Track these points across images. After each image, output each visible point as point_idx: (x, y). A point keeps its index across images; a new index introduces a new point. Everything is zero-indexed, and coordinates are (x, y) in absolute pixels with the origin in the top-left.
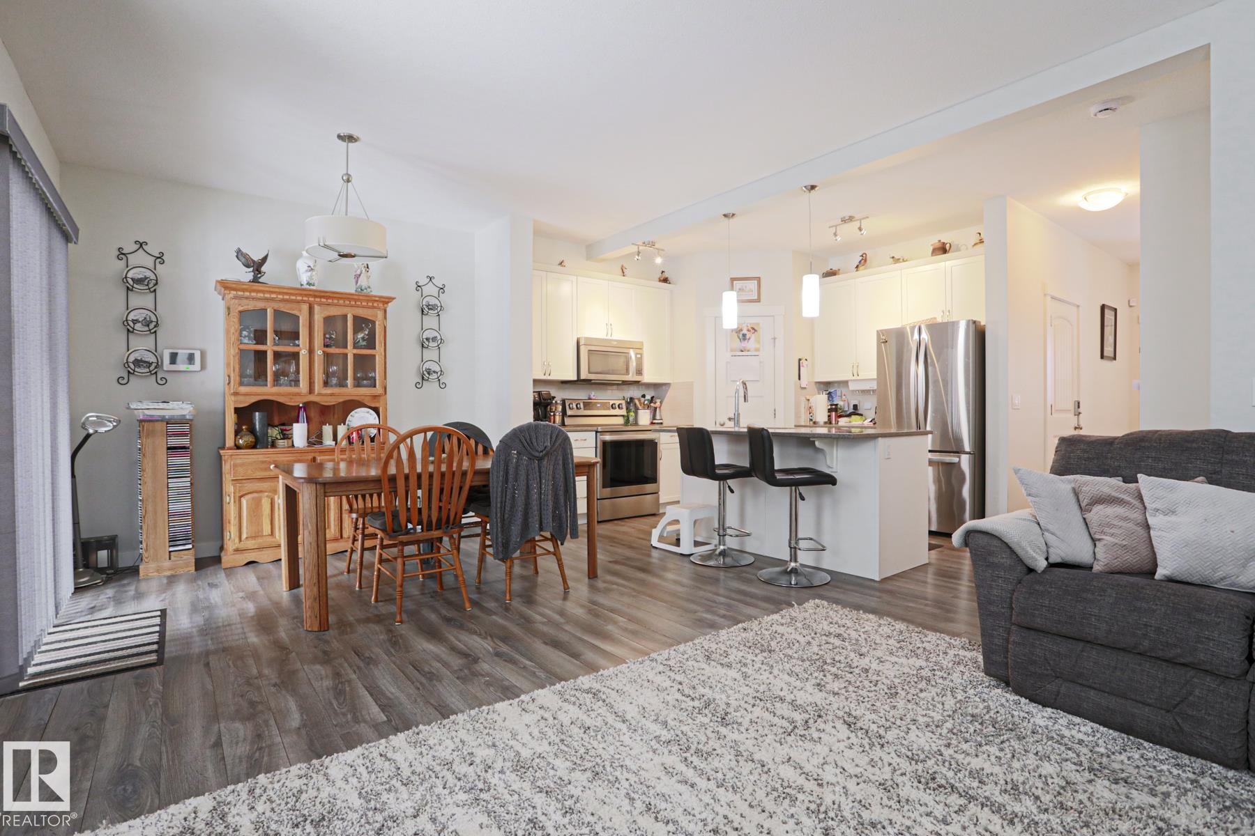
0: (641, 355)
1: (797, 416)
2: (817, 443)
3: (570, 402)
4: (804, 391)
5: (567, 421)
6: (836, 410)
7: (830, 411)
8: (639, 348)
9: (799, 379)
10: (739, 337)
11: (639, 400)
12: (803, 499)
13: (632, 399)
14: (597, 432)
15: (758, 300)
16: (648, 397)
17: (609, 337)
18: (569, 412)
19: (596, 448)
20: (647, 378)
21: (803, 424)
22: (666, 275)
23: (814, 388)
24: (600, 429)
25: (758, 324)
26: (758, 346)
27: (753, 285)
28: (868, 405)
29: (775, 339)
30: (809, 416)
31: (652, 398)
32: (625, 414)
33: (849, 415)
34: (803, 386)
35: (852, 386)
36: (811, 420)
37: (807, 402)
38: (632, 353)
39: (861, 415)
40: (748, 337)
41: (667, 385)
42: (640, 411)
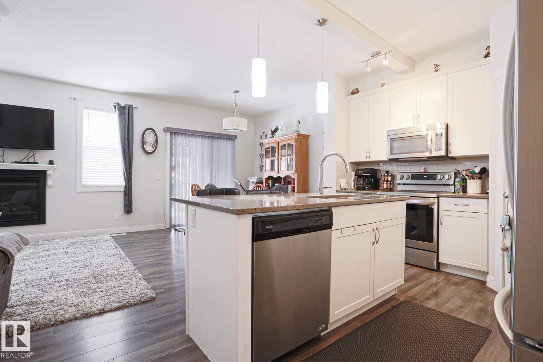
0: (441, 134)
8: (439, 129)
17: (416, 125)
38: (431, 134)
42: (468, 181)
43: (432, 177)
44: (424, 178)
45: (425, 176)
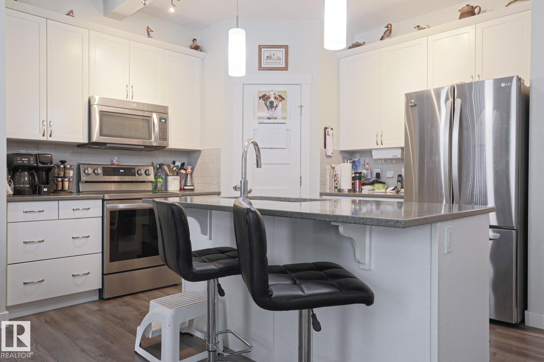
0: (165, 119)
1: (323, 183)
2: (341, 229)
3: (86, 166)
4: (329, 159)
5: (82, 187)
6: (360, 178)
7: (354, 179)
8: (163, 113)
9: (325, 147)
10: (266, 104)
11: (169, 166)
12: (318, 328)
13: (161, 165)
14: (103, 200)
15: (286, 69)
16: (178, 164)
17: (129, 99)
18: (84, 178)
19: (103, 217)
20: (173, 143)
21: (328, 191)
22: (198, 43)
23: (340, 157)
24: (107, 197)
25: (285, 92)
26: (284, 115)
27: (280, 53)
28: (390, 174)
29: (301, 107)
30: (334, 184)
31: (183, 164)
32: (153, 180)
33: (372, 183)
34: (329, 154)
35: (376, 155)
36: (336, 187)
37: (332, 170)
38: (155, 118)
39: (383, 183)
40: (275, 105)
41: (198, 152)
42: (169, 177)
43: (129, 171)
44: (121, 173)
45: (121, 171)
